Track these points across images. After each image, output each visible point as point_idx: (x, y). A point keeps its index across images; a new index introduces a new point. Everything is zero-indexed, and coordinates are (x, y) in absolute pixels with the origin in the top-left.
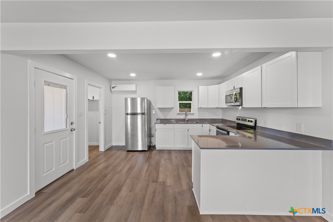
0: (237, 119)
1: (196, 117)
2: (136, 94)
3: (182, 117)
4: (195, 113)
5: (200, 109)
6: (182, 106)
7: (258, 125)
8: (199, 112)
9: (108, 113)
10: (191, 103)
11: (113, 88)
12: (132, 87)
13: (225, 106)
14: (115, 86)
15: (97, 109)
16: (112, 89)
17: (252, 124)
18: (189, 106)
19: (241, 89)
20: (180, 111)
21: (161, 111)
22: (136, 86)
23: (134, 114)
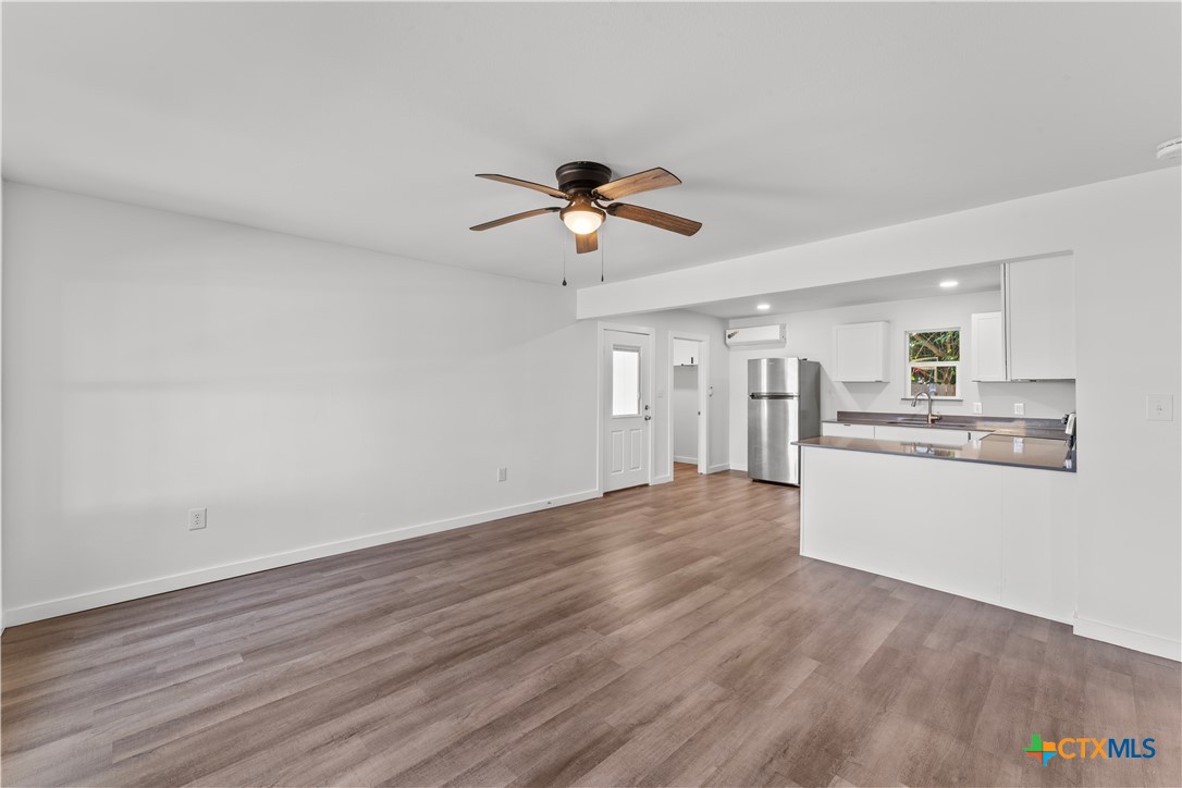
2: (783, 347)
8: (980, 392)
9: (718, 395)
10: (954, 368)
11: (729, 337)
12: (772, 332)
14: (732, 331)
15: (693, 385)
16: (728, 340)
20: (913, 392)
21: (850, 391)
22: (783, 328)
23: (777, 397)
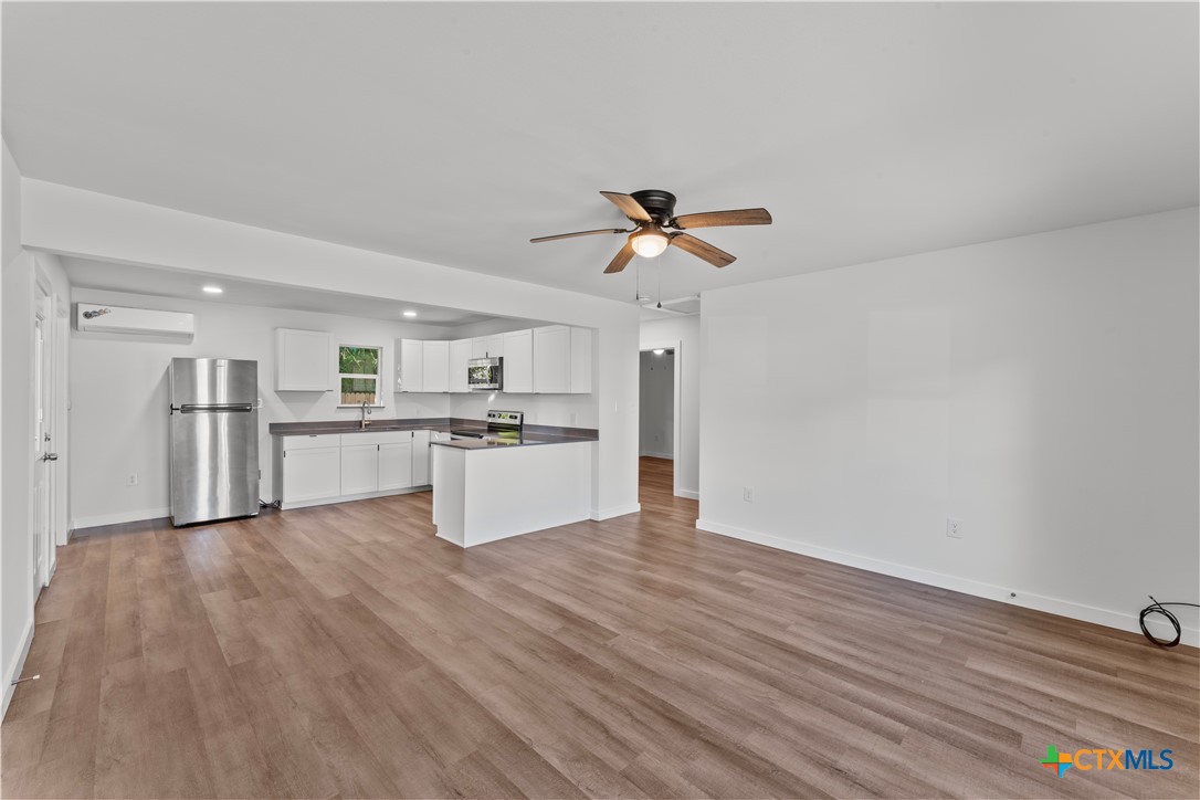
0: (489, 415)
1: (390, 414)
3: (353, 416)
4: (386, 406)
5: (401, 395)
6: (348, 386)
7: (524, 422)
8: (396, 401)
10: (375, 380)
11: (87, 315)
13: (465, 387)
14: (96, 309)
16: (82, 321)
17: (517, 422)
18: (369, 389)
19: (501, 359)
20: (344, 401)
21: (282, 401)
22: (199, 319)
